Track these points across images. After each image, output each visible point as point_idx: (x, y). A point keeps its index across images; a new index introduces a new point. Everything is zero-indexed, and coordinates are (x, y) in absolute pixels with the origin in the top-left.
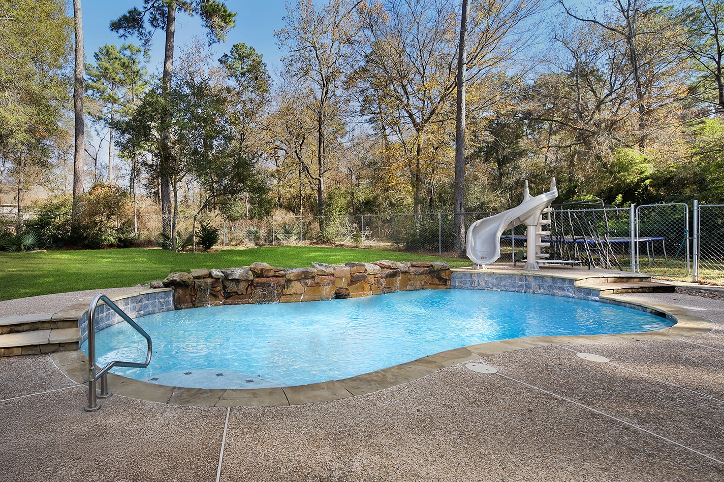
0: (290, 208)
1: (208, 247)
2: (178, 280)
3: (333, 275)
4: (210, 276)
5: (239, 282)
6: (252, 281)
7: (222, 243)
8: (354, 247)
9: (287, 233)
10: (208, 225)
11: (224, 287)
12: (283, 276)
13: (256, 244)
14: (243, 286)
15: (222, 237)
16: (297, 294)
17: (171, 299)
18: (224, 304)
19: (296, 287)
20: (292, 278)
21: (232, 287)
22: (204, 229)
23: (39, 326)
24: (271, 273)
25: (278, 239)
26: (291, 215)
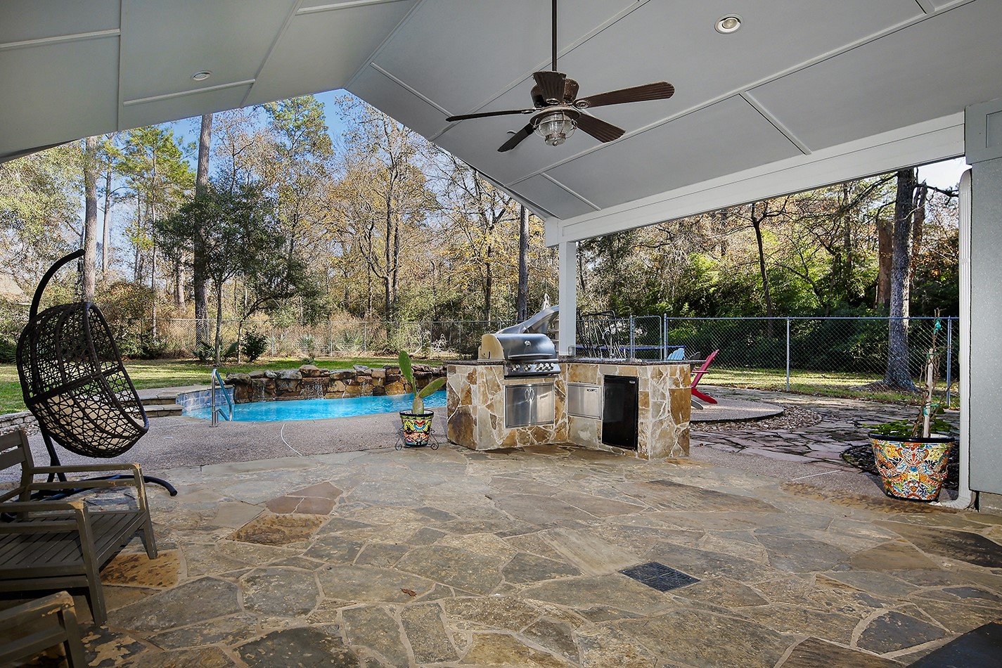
0: (356, 311)
1: (254, 358)
2: (238, 378)
3: (371, 375)
4: (265, 376)
5: (290, 382)
6: (301, 380)
7: (270, 354)
8: (423, 358)
9: (348, 341)
10: (253, 332)
11: (277, 386)
12: (327, 376)
13: (310, 355)
14: (292, 385)
15: (269, 348)
16: (339, 392)
17: (232, 395)
18: (276, 400)
19: (340, 385)
20: (335, 378)
21: (283, 386)
22: (249, 337)
23: (150, 402)
24: (318, 374)
25: (336, 349)
26: (355, 321)
